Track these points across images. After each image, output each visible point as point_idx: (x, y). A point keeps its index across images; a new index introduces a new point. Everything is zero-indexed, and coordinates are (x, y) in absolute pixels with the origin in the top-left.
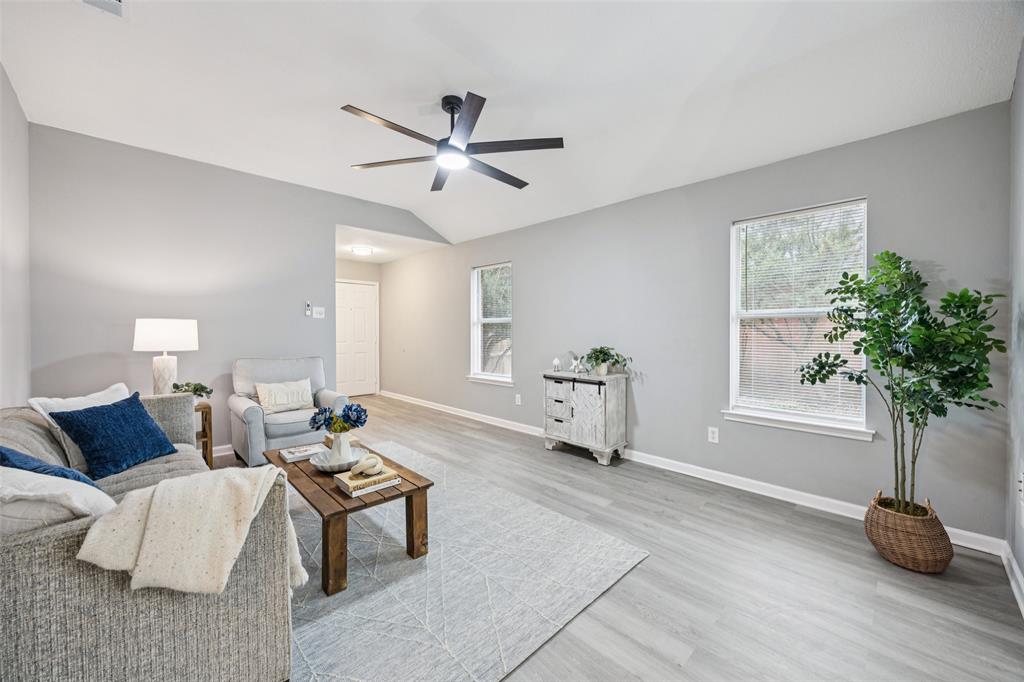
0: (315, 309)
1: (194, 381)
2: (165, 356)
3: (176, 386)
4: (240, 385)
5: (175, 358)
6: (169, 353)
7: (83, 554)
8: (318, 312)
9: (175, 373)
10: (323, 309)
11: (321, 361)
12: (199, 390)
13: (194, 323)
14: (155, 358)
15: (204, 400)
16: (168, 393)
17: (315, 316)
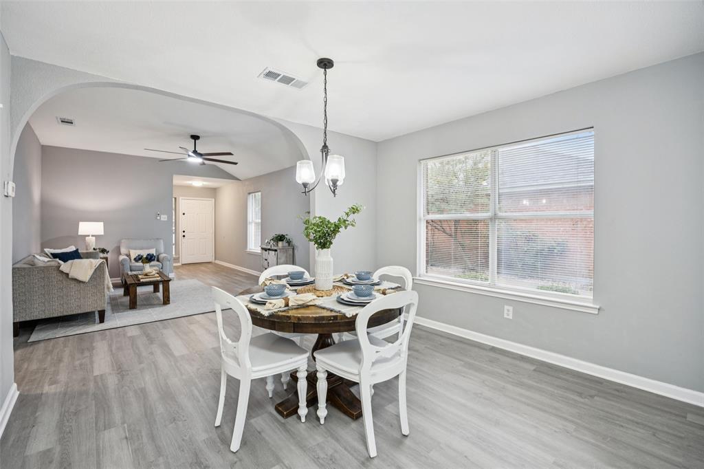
0: (162, 216)
1: (102, 247)
2: (90, 237)
3: (94, 249)
4: (123, 250)
5: (94, 238)
6: (92, 236)
7: (60, 269)
8: (164, 218)
9: (94, 244)
10: (166, 216)
11: (162, 241)
12: (103, 251)
13: (102, 223)
14: (87, 238)
15: (105, 255)
16: (92, 250)
17: (162, 219)
